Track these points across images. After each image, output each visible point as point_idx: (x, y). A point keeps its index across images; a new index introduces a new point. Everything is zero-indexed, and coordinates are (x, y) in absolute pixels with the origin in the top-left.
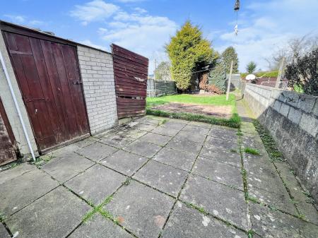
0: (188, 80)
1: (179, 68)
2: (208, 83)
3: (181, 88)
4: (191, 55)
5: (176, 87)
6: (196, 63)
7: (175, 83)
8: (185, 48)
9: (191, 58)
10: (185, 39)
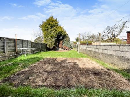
0: (53, 43)
1: (48, 37)
2: (63, 45)
3: (50, 47)
4: (54, 31)
5: (46, 47)
6: (57, 35)
7: (46, 44)
8: (51, 28)
9: (55, 32)
10: (51, 23)
